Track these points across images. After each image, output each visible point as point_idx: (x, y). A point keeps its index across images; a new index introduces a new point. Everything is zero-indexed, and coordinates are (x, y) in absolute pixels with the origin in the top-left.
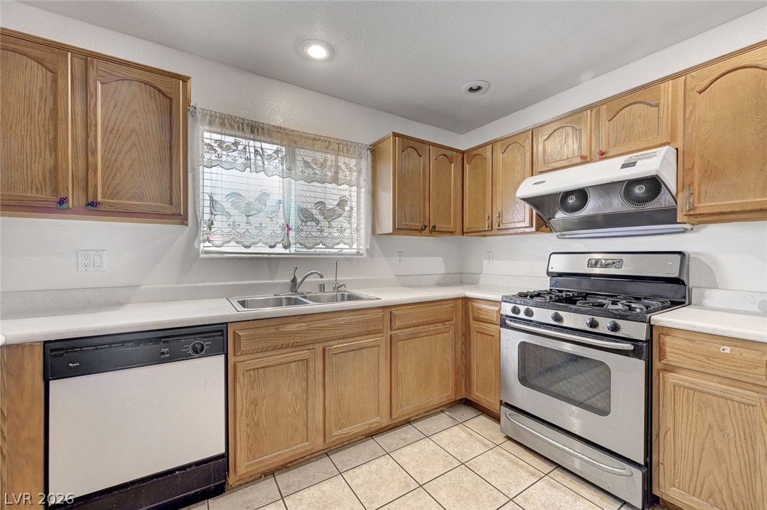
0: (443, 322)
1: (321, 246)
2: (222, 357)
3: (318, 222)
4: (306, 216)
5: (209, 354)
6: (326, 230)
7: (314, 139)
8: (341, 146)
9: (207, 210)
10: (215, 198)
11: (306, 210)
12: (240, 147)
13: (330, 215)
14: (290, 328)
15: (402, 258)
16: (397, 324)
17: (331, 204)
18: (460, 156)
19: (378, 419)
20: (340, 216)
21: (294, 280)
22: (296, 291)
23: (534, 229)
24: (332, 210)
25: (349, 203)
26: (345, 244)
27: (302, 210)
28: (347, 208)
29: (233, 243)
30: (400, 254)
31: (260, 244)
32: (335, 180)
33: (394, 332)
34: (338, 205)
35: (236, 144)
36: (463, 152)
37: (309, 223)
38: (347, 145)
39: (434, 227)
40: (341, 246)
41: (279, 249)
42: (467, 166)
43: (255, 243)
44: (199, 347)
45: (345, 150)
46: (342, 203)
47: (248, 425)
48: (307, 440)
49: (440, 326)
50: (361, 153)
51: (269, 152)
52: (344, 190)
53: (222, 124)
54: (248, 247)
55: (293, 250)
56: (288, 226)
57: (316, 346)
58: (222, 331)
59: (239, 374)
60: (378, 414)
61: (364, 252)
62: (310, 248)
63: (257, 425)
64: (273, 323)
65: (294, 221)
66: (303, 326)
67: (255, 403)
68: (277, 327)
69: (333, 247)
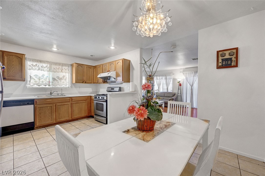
0: (85, 100)
1: (58, 86)
2: (33, 105)
3: (57, 81)
4: (54, 79)
5: (30, 104)
6: (59, 82)
7: (56, 63)
8: (63, 65)
9: (29, 78)
10: (31, 76)
11: (54, 78)
12: (37, 65)
13: (61, 79)
16: (73, 100)
17: (61, 77)
18: (93, 67)
20: (63, 79)
21: (51, 93)
22: (51, 95)
23: (103, 83)
25: (65, 77)
26: (64, 85)
27: (53, 78)
28: (65, 78)
29: (36, 85)
30: (80, 87)
31: (42, 85)
32: (62, 72)
33: (72, 102)
34: (63, 77)
35: (36, 65)
36: (94, 66)
37: (55, 81)
38: (65, 64)
39: (86, 82)
41: (47, 86)
42: (94, 69)
43: (41, 85)
44: (28, 103)
46: (64, 77)
47: (39, 117)
48: (52, 121)
49: (84, 101)
50: (69, 66)
51: (45, 66)
52: (64, 74)
53: (33, 61)
54: (40, 86)
55: (51, 86)
56: (49, 81)
57: (54, 104)
58: (33, 101)
59: (37, 108)
60: (69, 117)
61: (70, 87)
62: (55, 86)
63: (41, 117)
64: (44, 99)
65: (51, 80)
66: (51, 100)
67: (40, 113)
68: (45, 100)
69: (61, 86)
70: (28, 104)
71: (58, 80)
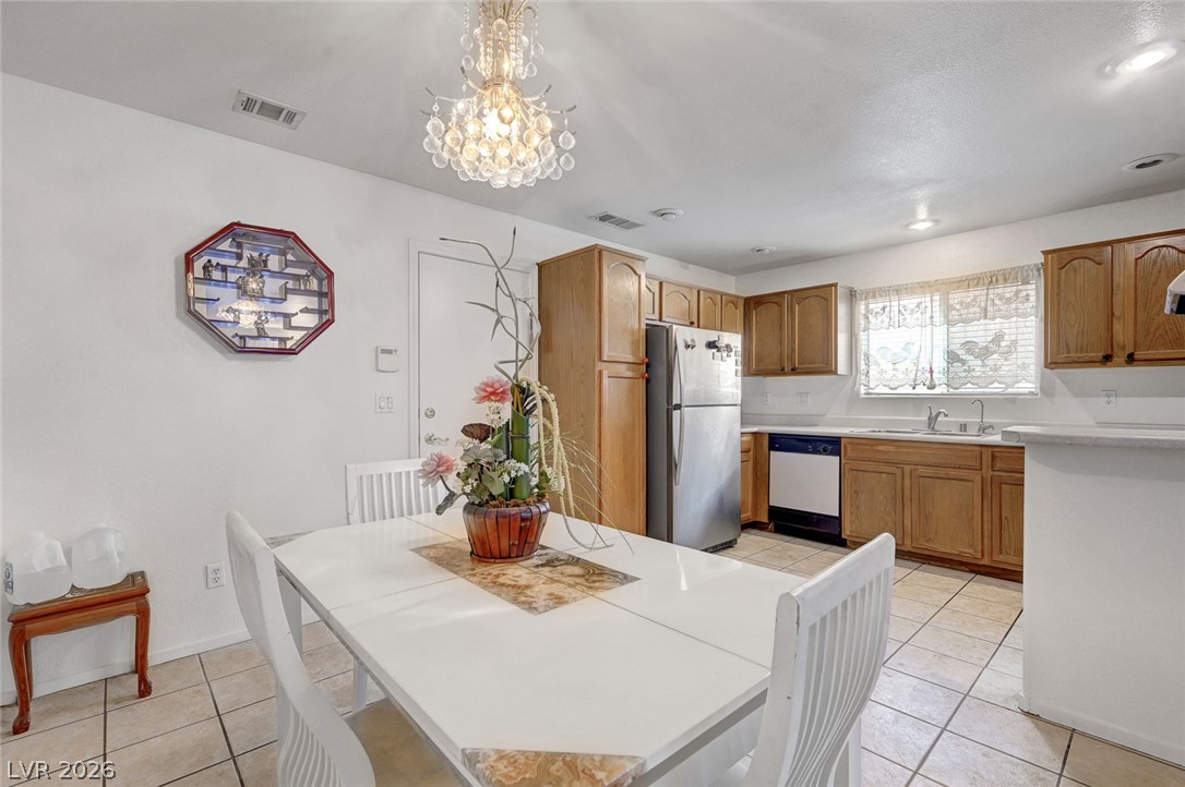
1: (969, 385)
2: (838, 458)
3: (964, 362)
4: (952, 357)
5: (831, 454)
6: (978, 369)
7: (960, 281)
8: (994, 279)
10: (869, 353)
11: (952, 351)
12: (887, 310)
13: (985, 353)
14: (881, 448)
15: (1113, 399)
16: (999, 465)
17: (983, 341)
19: (971, 551)
20: (995, 352)
21: (931, 418)
22: (933, 428)
24: (986, 348)
25: (1007, 337)
26: (1003, 383)
27: (948, 352)
28: (1004, 344)
29: (881, 386)
30: (1110, 393)
31: (904, 386)
32: (986, 315)
33: (996, 473)
34: (992, 341)
35: (883, 308)
37: (955, 364)
38: (1003, 274)
39: (1131, 354)
40: (996, 385)
41: (922, 390)
43: (900, 386)
44: (825, 449)
45: (1001, 280)
46: (998, 338)
47: (852, 505)
50: (1028, 276)
51: (912, 307)
52: (999, 325)
53: (874, 297)
54: (896, 389)
55: (939, 390)
56: (931, 369)
57: (904, 466)
58: (838, 442)
60: (971, 546)
61: (1038, 391)
62: (956, 389)
63: (858, 507)
64: (870, 442)
65: (940, 364)
66: (891, 449)
67: (856, 492)
68: (872, 445)
69: (986, 387)
70: (825, 452)
71: (971, 357)
